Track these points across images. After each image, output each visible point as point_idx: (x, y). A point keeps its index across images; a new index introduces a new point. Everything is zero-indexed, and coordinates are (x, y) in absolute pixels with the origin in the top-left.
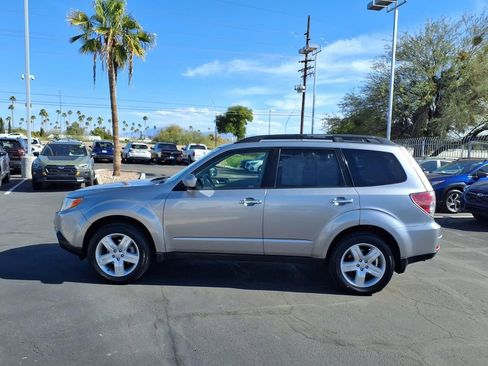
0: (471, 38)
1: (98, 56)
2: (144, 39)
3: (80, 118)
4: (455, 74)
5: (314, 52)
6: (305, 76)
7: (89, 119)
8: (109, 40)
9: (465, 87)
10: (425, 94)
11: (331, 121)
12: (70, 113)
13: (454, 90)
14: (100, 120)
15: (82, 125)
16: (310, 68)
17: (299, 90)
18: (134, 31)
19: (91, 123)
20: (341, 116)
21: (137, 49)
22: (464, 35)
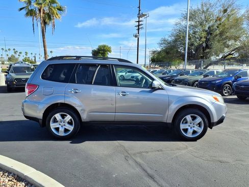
0: (222, 9)
1: (35, 18)
2: (60, 9)
3: (15, 52)
4: (215, 27)
5: (145, 16)
6: (138, 29)
7: (20, 53)
8: (42, 10)
9: (221, 34)
10: (201, 38)
11: (154, 52)
12: (9, 49)
13: (216, 35)
14: (26, 53)
15: (17, 56)
16: (141, 25)
17: (136, 36)
18: (54, 5)
19: (21, 55)
20: (159, 49)
21: (57, 14)
22: (219, 8)
